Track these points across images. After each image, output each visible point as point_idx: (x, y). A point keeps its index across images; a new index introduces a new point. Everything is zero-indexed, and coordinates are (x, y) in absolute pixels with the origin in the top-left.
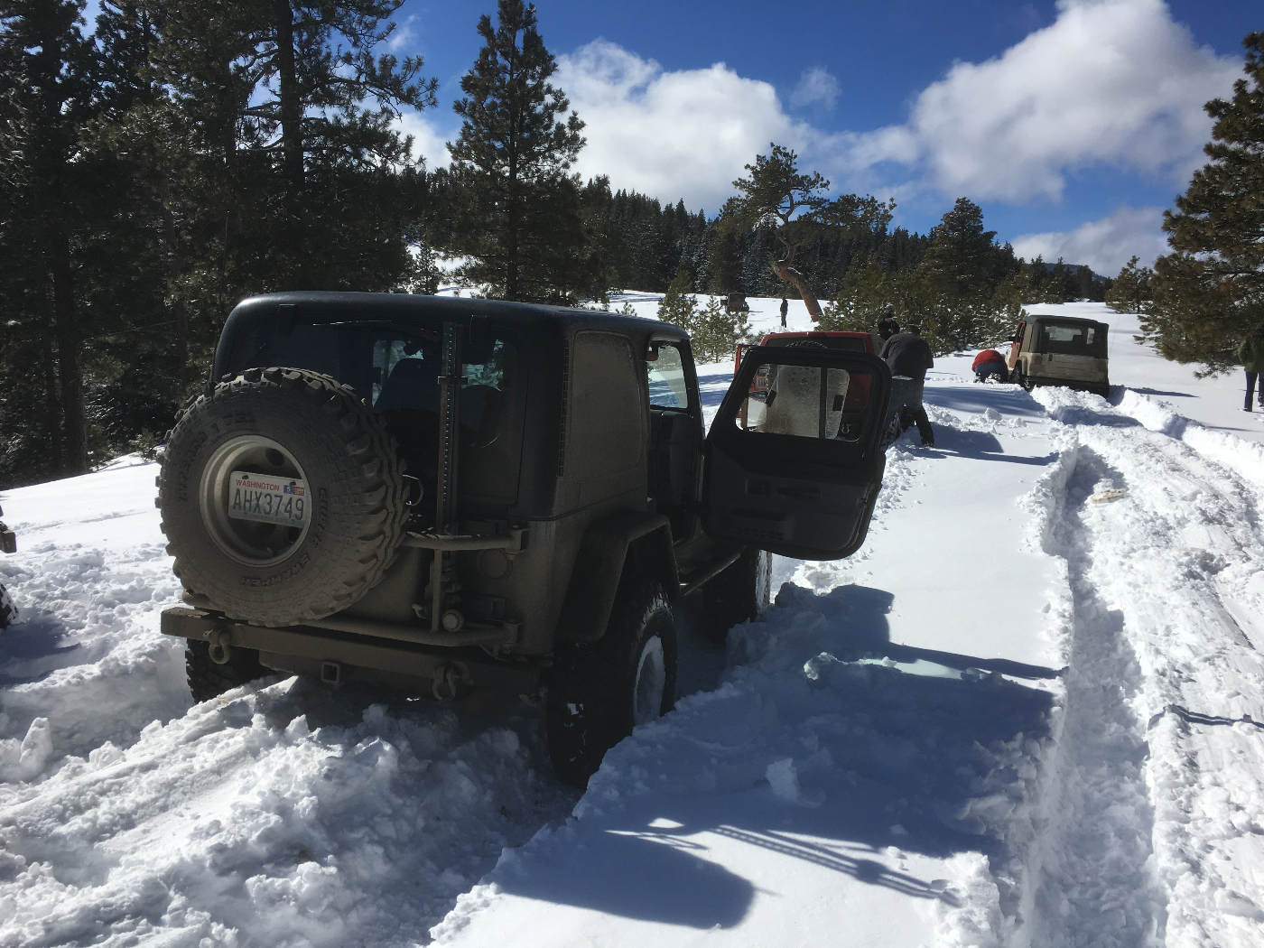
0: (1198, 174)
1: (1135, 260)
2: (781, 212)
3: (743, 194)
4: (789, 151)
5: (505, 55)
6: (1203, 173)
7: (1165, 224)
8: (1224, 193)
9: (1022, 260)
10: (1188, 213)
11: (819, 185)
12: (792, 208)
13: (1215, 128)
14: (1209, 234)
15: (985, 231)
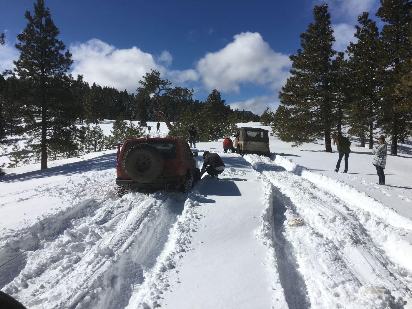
0: (288, 80)
1: (268, 109)
2: (156, 92)
3: (143, 86)
4: (157, 72)
5: (37, 27)
6: (289, 79)
7: (279, 96)
8: (297, 85)
9: (233, 109)
10: (286, 92)
11: (168, 84)
12: (160, 91)
13: (293, 64)
14: (294, 99)
15: (222, 100)
